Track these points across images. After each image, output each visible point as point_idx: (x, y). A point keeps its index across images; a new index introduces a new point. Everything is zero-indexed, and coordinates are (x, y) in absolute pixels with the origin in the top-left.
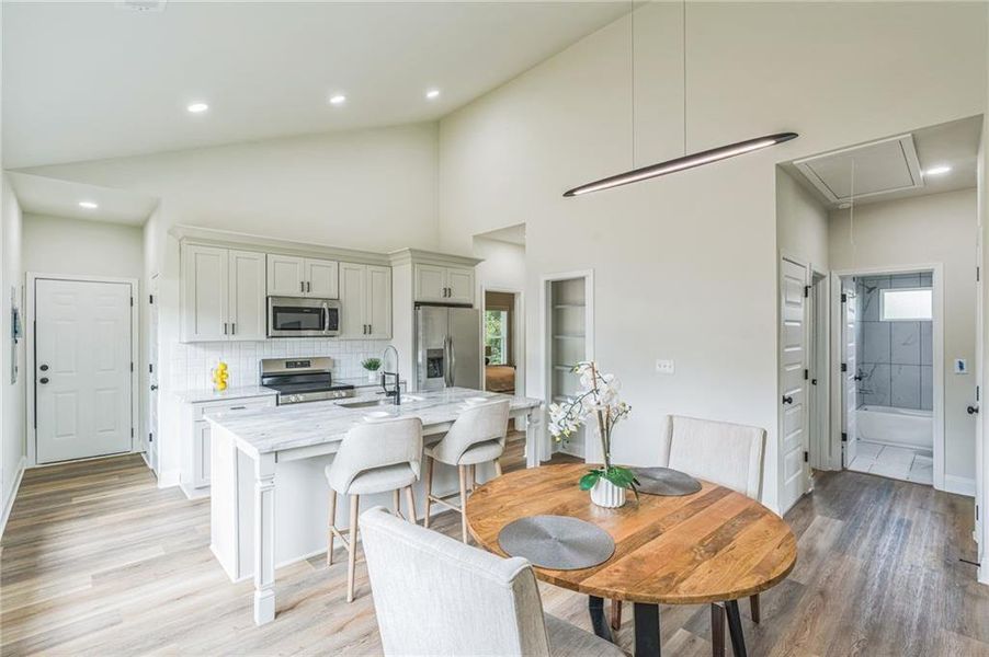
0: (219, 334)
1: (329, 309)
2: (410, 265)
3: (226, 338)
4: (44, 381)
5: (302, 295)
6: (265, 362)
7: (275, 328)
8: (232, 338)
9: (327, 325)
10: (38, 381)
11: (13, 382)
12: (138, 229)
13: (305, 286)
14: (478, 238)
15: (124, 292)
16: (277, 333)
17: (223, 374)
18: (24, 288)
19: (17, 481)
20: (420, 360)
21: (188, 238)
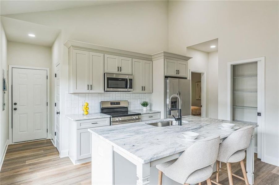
0: (85, 90)
1: (129, 79)
2: (163, 59)
3: (88, 91)
4: (15, 109)
5: (118, 73)
6: (102, 103)
7: (108, 87)
8: (91, 91)
9: (128, 86)
10: (13, 109)
11: (4, 110)
12: (49, 48)
13: (120, 69)
14: (189, 48)
15: (44, 73)
16: (109, 89)
17: (87, 107)
18: (8, 71)
19: (5, 150)
20: (168, 102)
21: (73, 46)
